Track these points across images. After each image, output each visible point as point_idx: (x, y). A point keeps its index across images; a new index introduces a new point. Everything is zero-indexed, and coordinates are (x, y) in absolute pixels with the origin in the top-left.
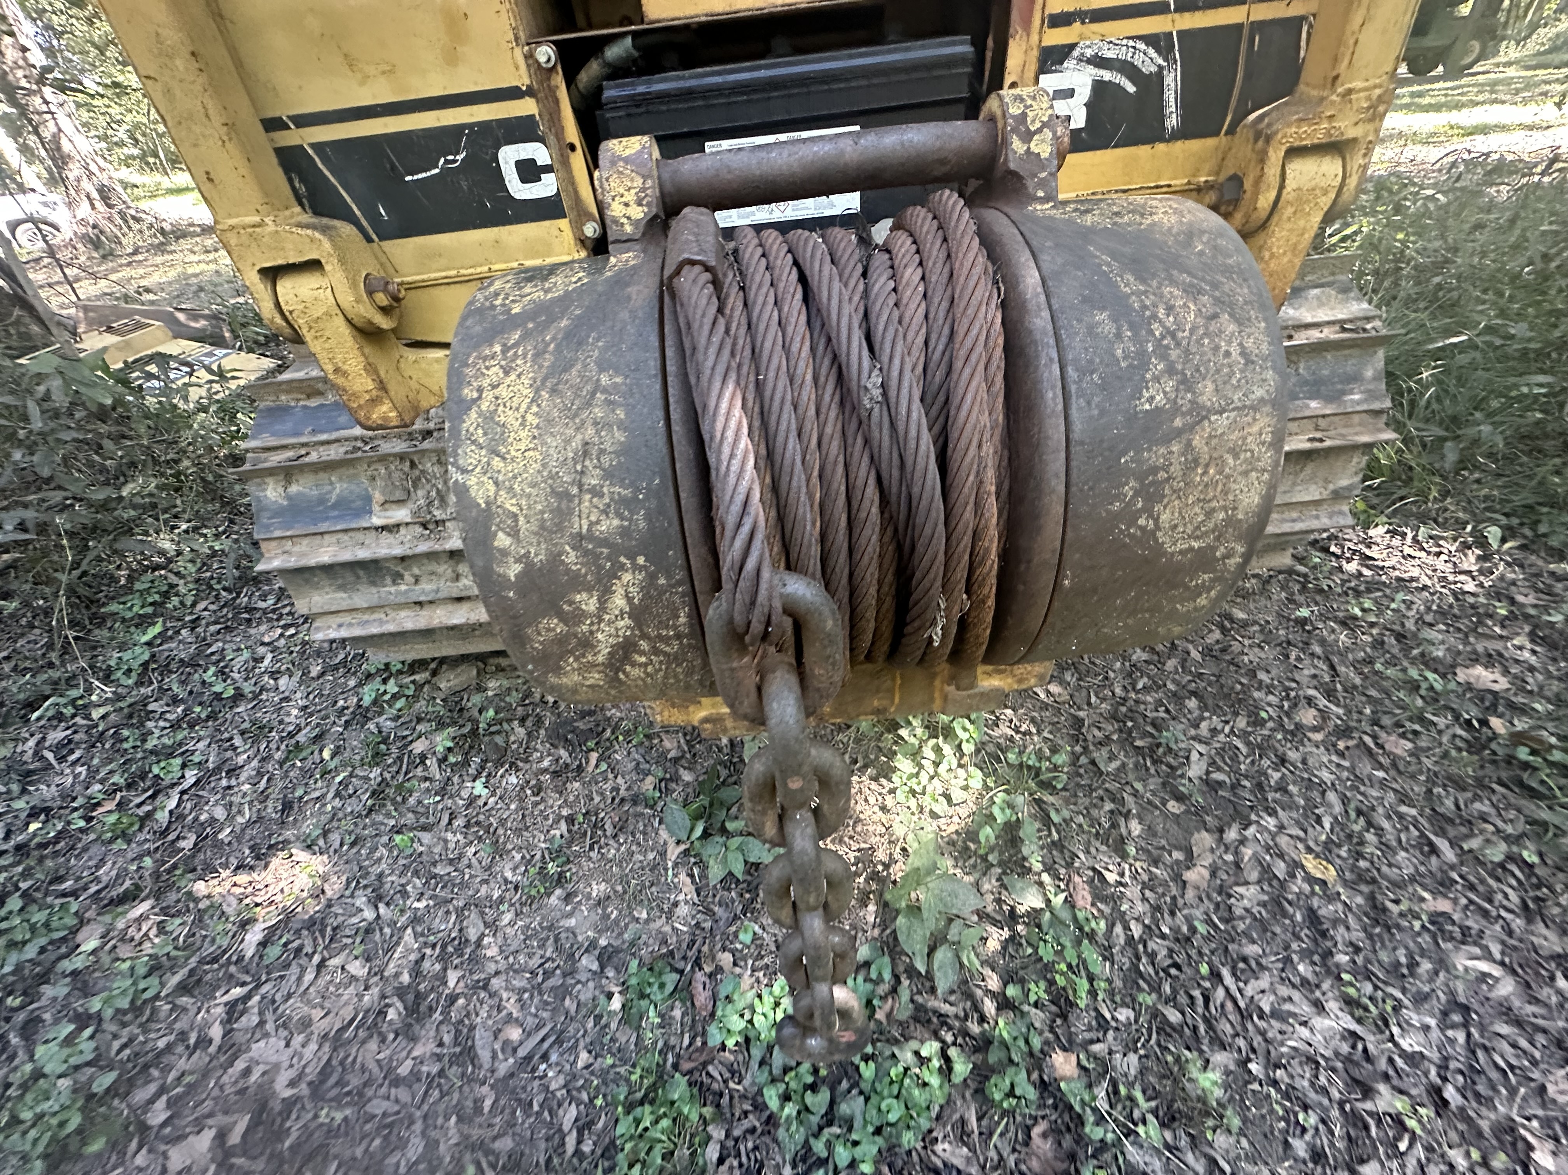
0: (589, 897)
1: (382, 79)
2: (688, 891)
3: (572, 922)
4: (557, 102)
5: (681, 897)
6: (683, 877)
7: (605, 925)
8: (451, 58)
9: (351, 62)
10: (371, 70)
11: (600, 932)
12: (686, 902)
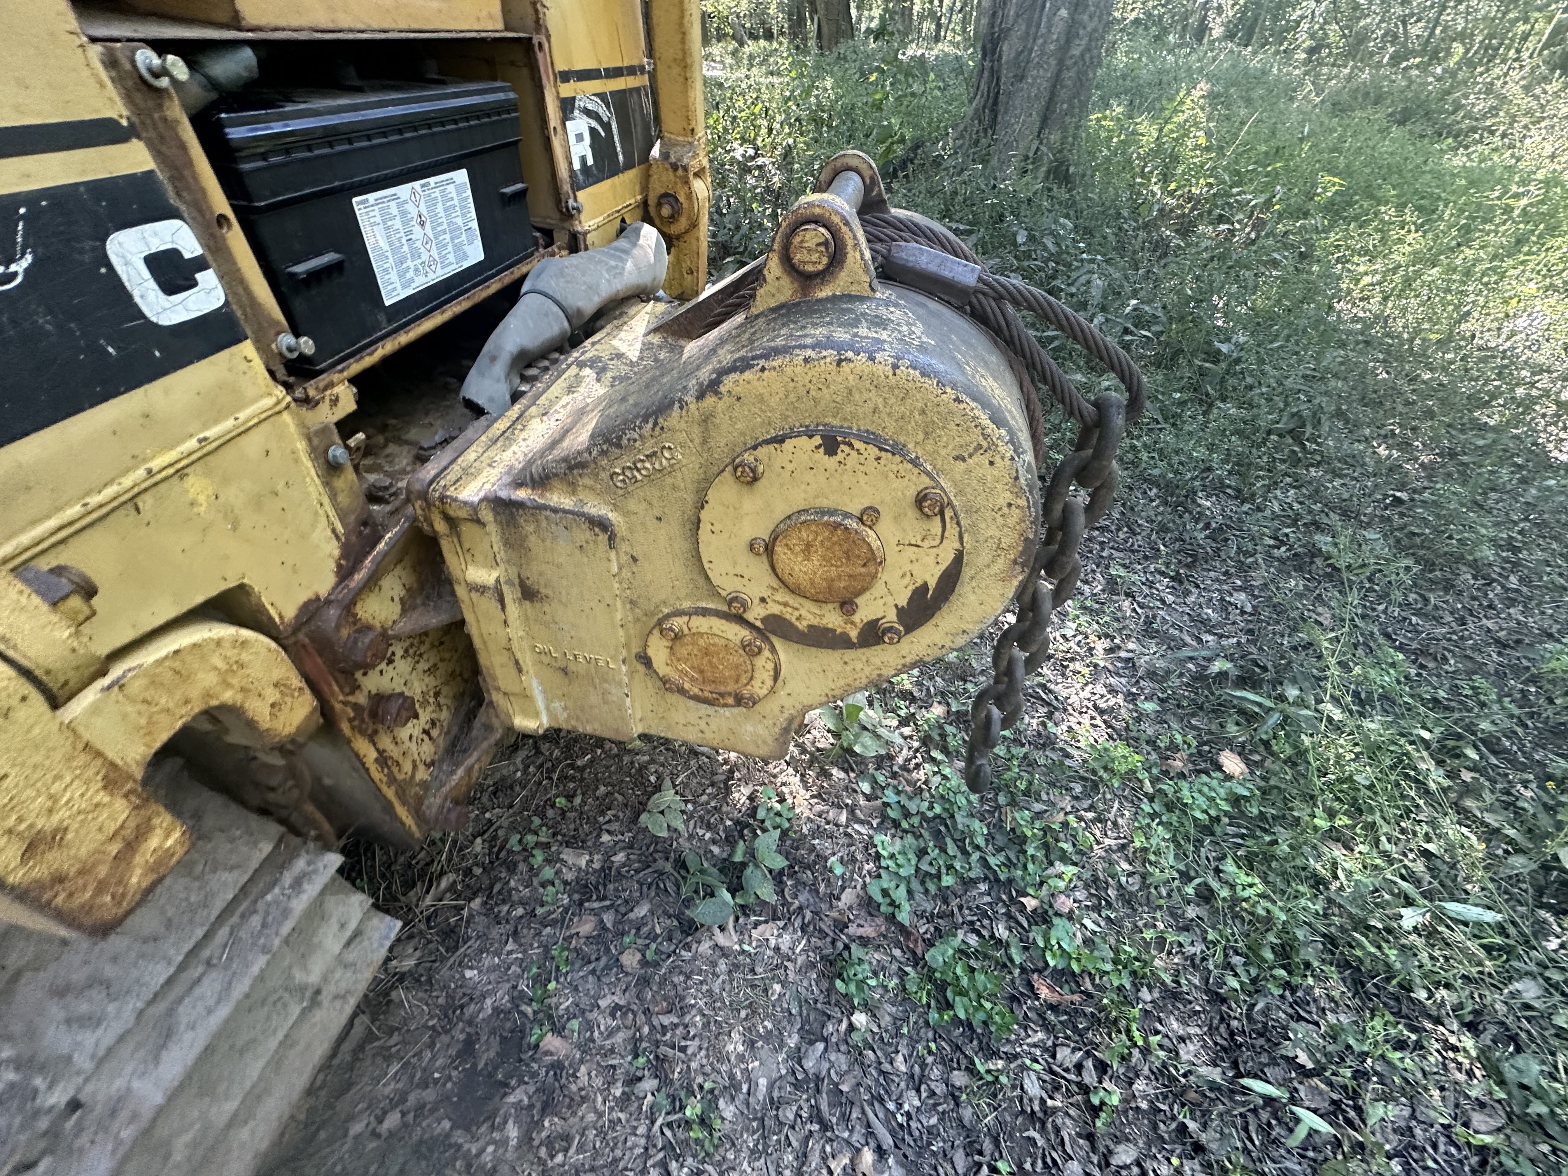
0: (741, 1058)
2: (768, 932)
3: (763, 1082)
4: (183, 146)
5: (773, 942)
6: (755, 934)
7: (776, 1039)
11: (782, 1044)
12: (780, 936)
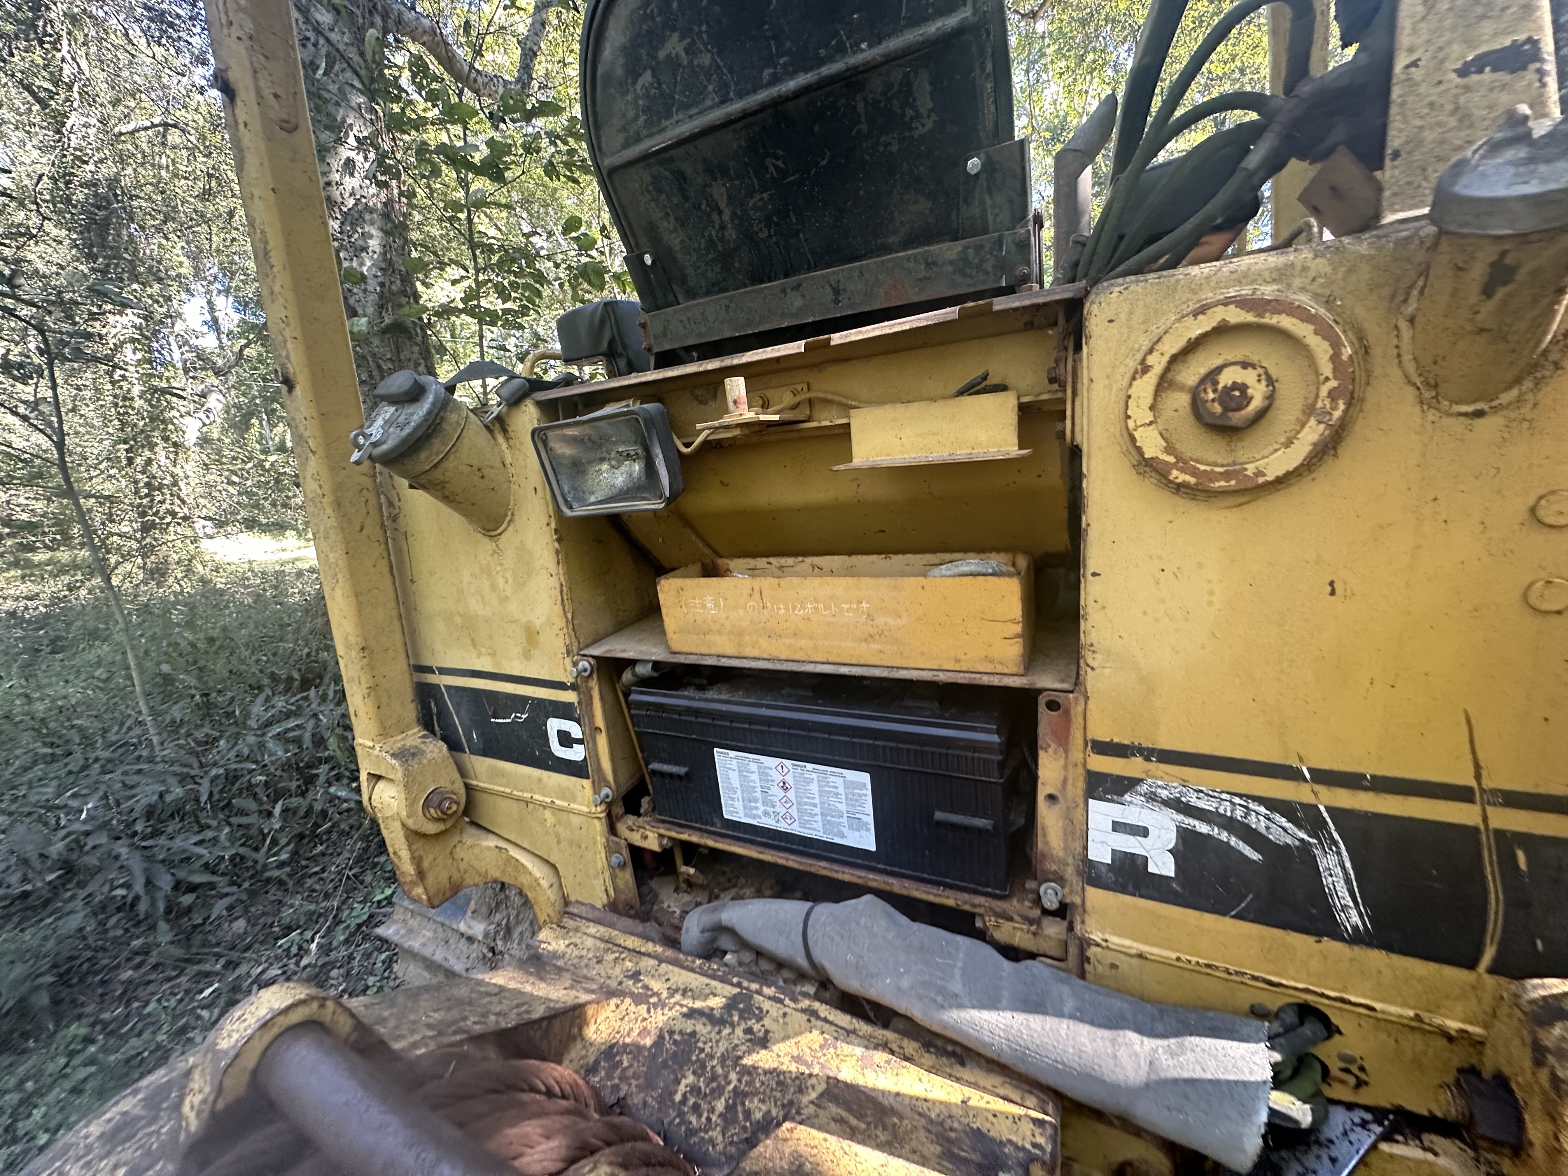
1: (489, 658)
4: (591, 698)
8: (527, 655)
9: (474, 644)
10: (483, 650)
